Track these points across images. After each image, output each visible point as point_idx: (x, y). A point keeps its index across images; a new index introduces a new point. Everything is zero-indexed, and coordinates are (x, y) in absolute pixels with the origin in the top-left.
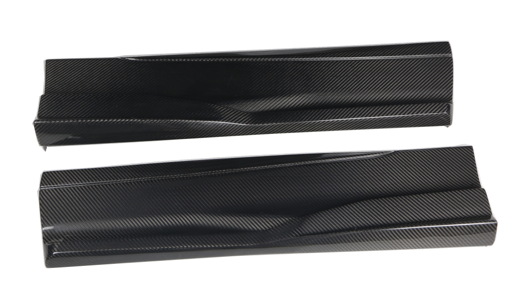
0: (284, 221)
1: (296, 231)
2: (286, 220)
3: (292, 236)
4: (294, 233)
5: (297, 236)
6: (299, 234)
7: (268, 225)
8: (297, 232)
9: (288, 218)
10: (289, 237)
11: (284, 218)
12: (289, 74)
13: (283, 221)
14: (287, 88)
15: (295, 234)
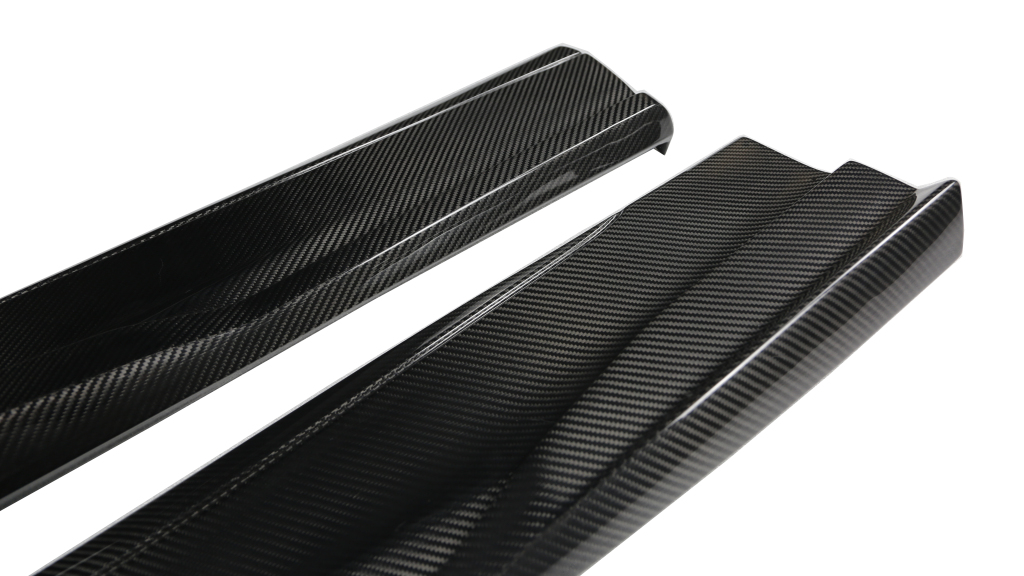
0: (481, 507)
1: (538, 509)
2: (483, 502)
3: (536, 530)
4: (535, 519)
5: (548, 522)
6: (551, 511)
7: (441, 550)
8: (542, 510)
9: (485, 493)
10: (528, 539)
11: (474, 501)
12: (296, 199)
13: (477, 511)
14: (306, 224)
15: (541, 520)
